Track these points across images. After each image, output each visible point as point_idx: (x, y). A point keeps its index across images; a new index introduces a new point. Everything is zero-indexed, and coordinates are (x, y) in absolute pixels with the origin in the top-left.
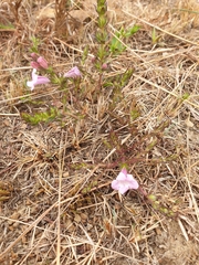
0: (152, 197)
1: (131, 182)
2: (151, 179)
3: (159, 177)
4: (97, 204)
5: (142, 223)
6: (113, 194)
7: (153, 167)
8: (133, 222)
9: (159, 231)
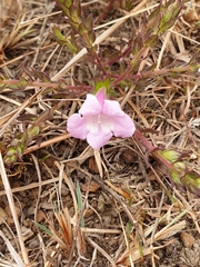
0: (169, 155)
1: (114, 119)
2: (173, 121)
3: (189, 116)
4: (41, 184)
5: (147, 220)
6: (82, 158)
7: (178, 95)
8: (127, 220)
9: (188, 239)
